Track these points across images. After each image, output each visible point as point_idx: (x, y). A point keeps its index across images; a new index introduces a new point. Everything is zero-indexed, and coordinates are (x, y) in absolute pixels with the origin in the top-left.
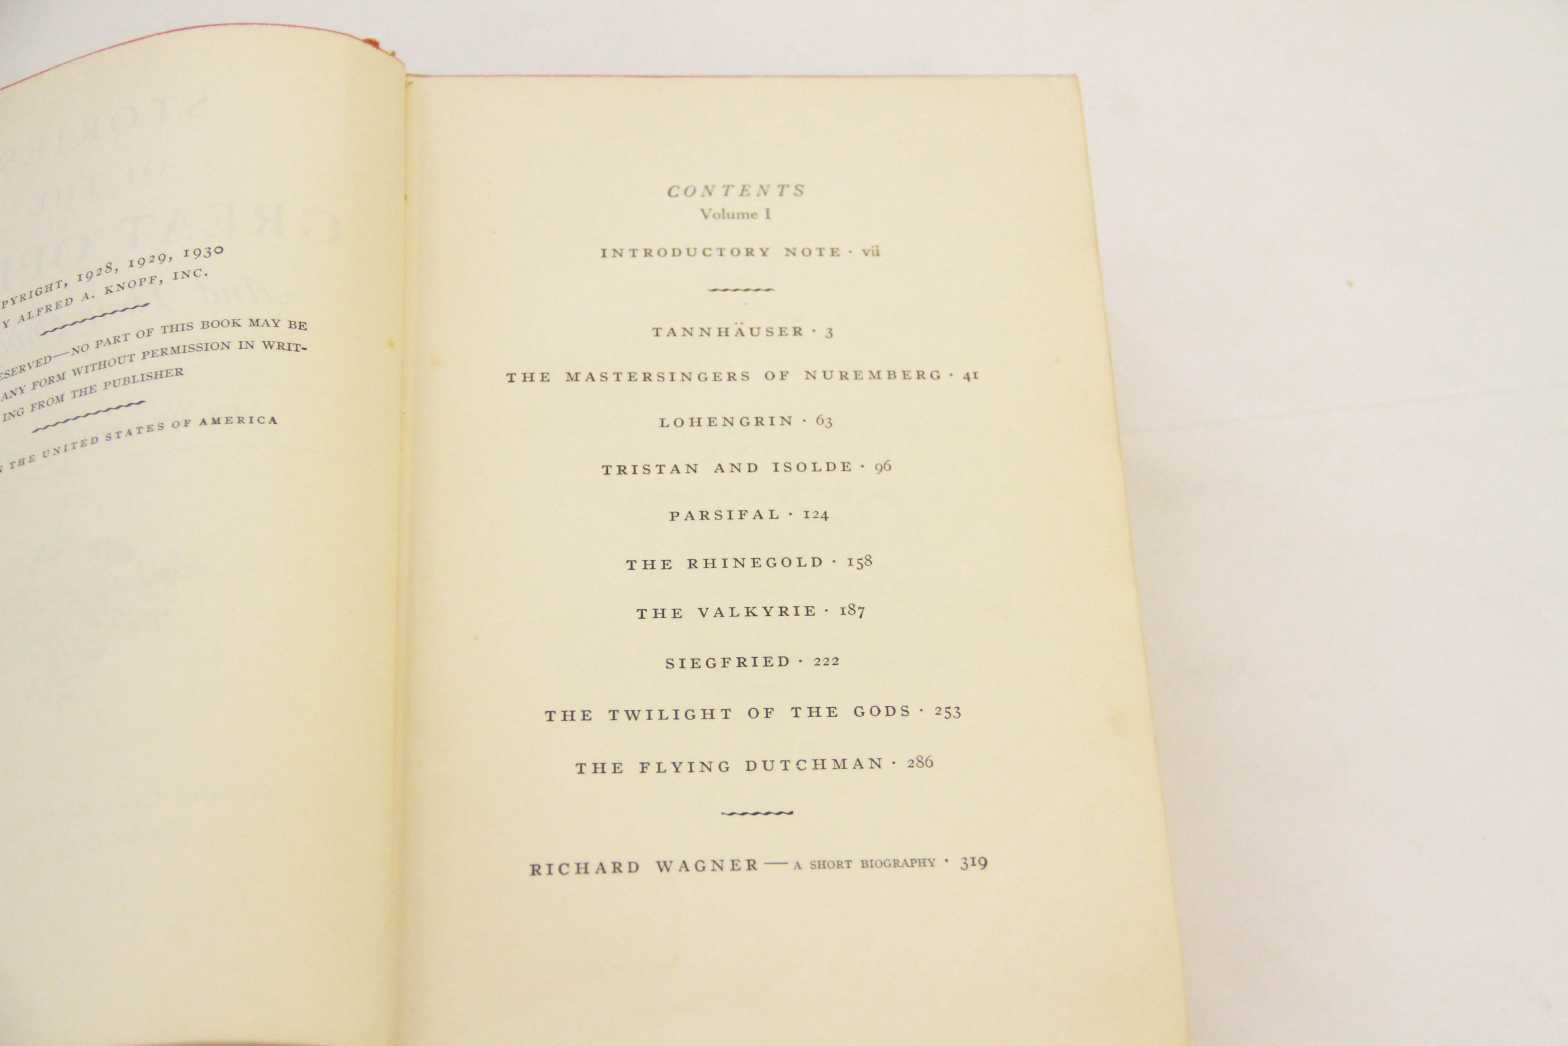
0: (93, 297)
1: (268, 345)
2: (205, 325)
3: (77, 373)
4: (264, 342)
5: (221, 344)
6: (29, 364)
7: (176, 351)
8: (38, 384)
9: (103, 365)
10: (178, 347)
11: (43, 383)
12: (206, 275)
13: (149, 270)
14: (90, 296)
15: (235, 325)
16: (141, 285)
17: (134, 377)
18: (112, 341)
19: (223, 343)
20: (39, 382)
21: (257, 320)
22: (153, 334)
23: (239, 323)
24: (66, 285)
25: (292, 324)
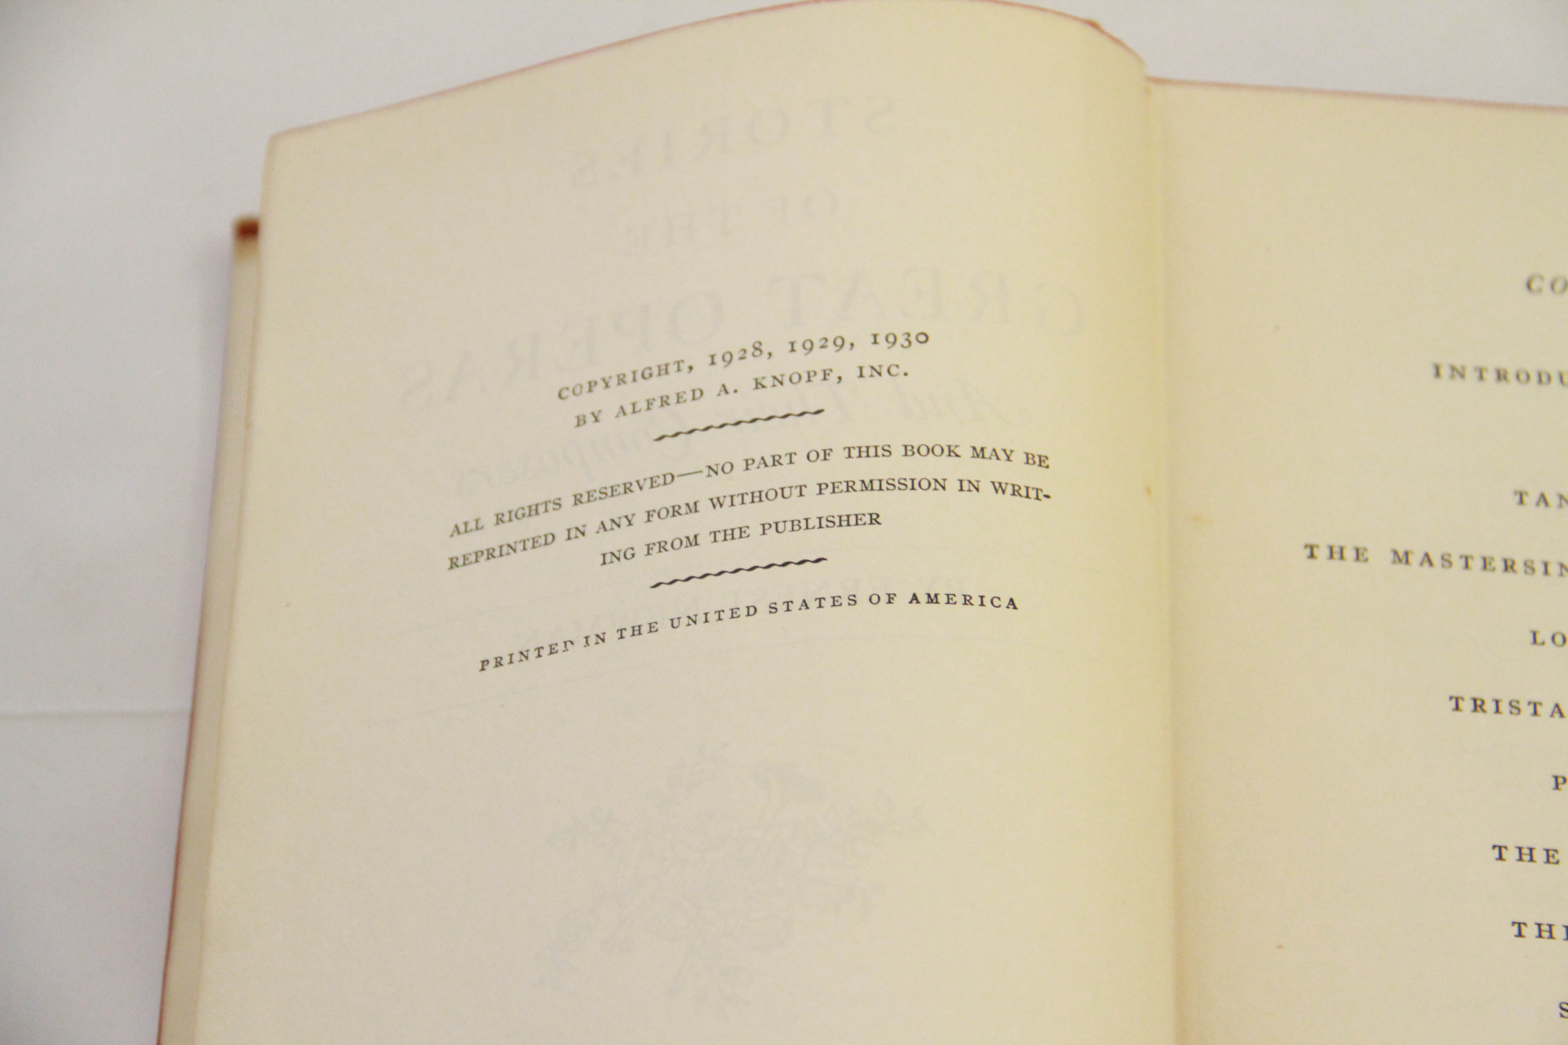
0: (736, 391)
1: (999, 488)
2: (909, 450)
3: (718, 506)
4: (993, 483)
5: (933, 482)
6: (638, 482)
7: (868, 486)
8: (656, 515)
9: (758, 497)
10: (871, 481)
11: (663, 513)
12: (906, 374)
13: (820, 359)
14: (730, 389)
15: (952, 454)
16: (809, 380)
17: (807, 520)
18: (769, 461)
19: (936, 481)
20: (657, 511)
21: (982, 449)
22: (832, 457)
23: (957, 451)
24: (691, 368)
25: (1029, 458)
